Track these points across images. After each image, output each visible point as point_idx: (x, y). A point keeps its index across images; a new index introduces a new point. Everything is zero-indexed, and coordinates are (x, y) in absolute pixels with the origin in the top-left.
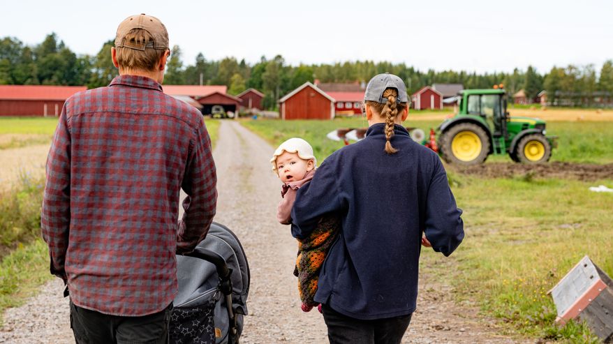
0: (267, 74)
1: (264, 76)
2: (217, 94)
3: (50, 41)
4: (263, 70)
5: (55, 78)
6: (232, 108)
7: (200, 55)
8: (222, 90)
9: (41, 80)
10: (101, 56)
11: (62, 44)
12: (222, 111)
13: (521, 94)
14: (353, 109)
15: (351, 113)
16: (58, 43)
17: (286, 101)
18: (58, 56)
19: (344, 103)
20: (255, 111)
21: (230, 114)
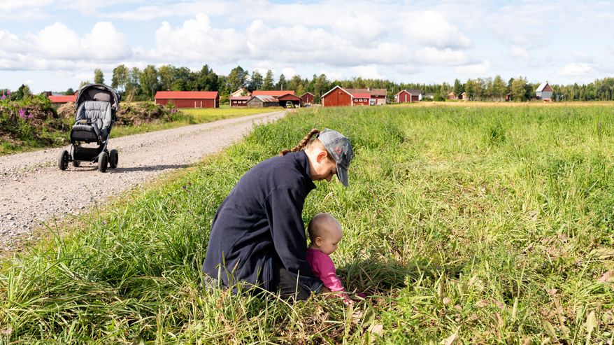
0: (317, 84)
1: (315, 85)
2: (288, 95)
3: (205, 69)
4: (315, 82)
5: (207, 88)
6: (297, 102)
7: (282, 75)
8: (292, 93)
9: (199, 89)
10: (230, 76)
11: (212, 71)
12: (292, 104)
13: (452, 94)
14: (363, 102)
15: (362, 104)
16: (209, 70)
17: (325, 97)
18: (209, 76)
19: (358, 99)
20: (310, 104)
21: (296, 106)
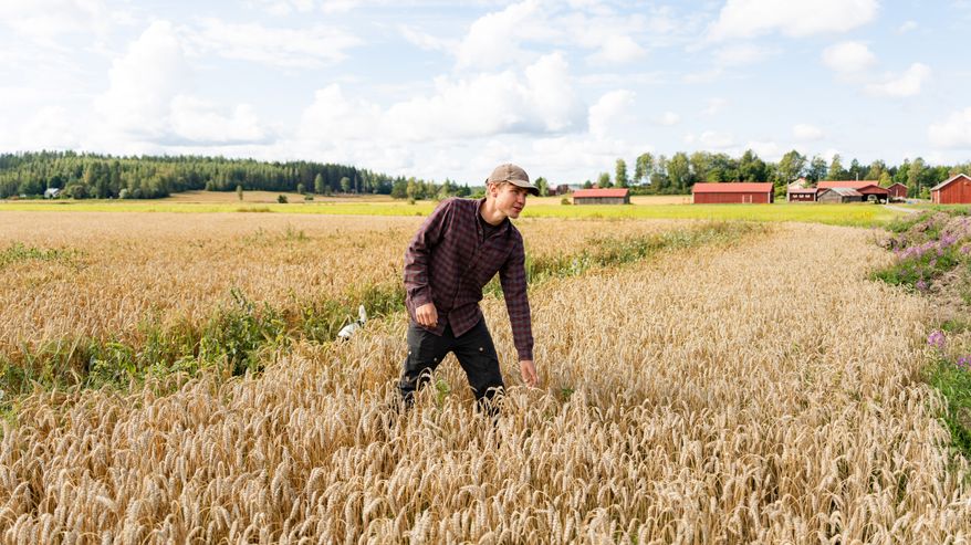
0: (913, 171)
1: (909, 172)
2: (872, 186)
4: (908, 169)
5: (751, 179)
6: (884, 196)
7: (855, 160)
8: (875, 183)
9: (742, 179)
10: (783, 164)
11: (756, 157)
12: (876, 198)
16: (754, 156)
17: (941, 189)
18: (754, 164)
20: (901, 198)
21: (883, 201)
